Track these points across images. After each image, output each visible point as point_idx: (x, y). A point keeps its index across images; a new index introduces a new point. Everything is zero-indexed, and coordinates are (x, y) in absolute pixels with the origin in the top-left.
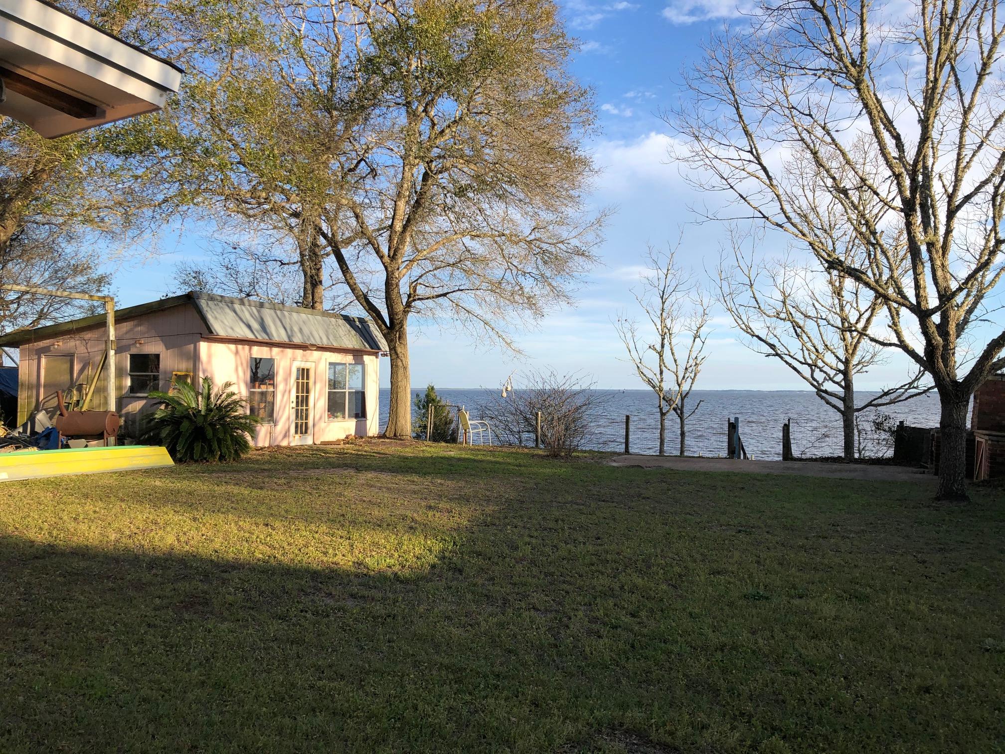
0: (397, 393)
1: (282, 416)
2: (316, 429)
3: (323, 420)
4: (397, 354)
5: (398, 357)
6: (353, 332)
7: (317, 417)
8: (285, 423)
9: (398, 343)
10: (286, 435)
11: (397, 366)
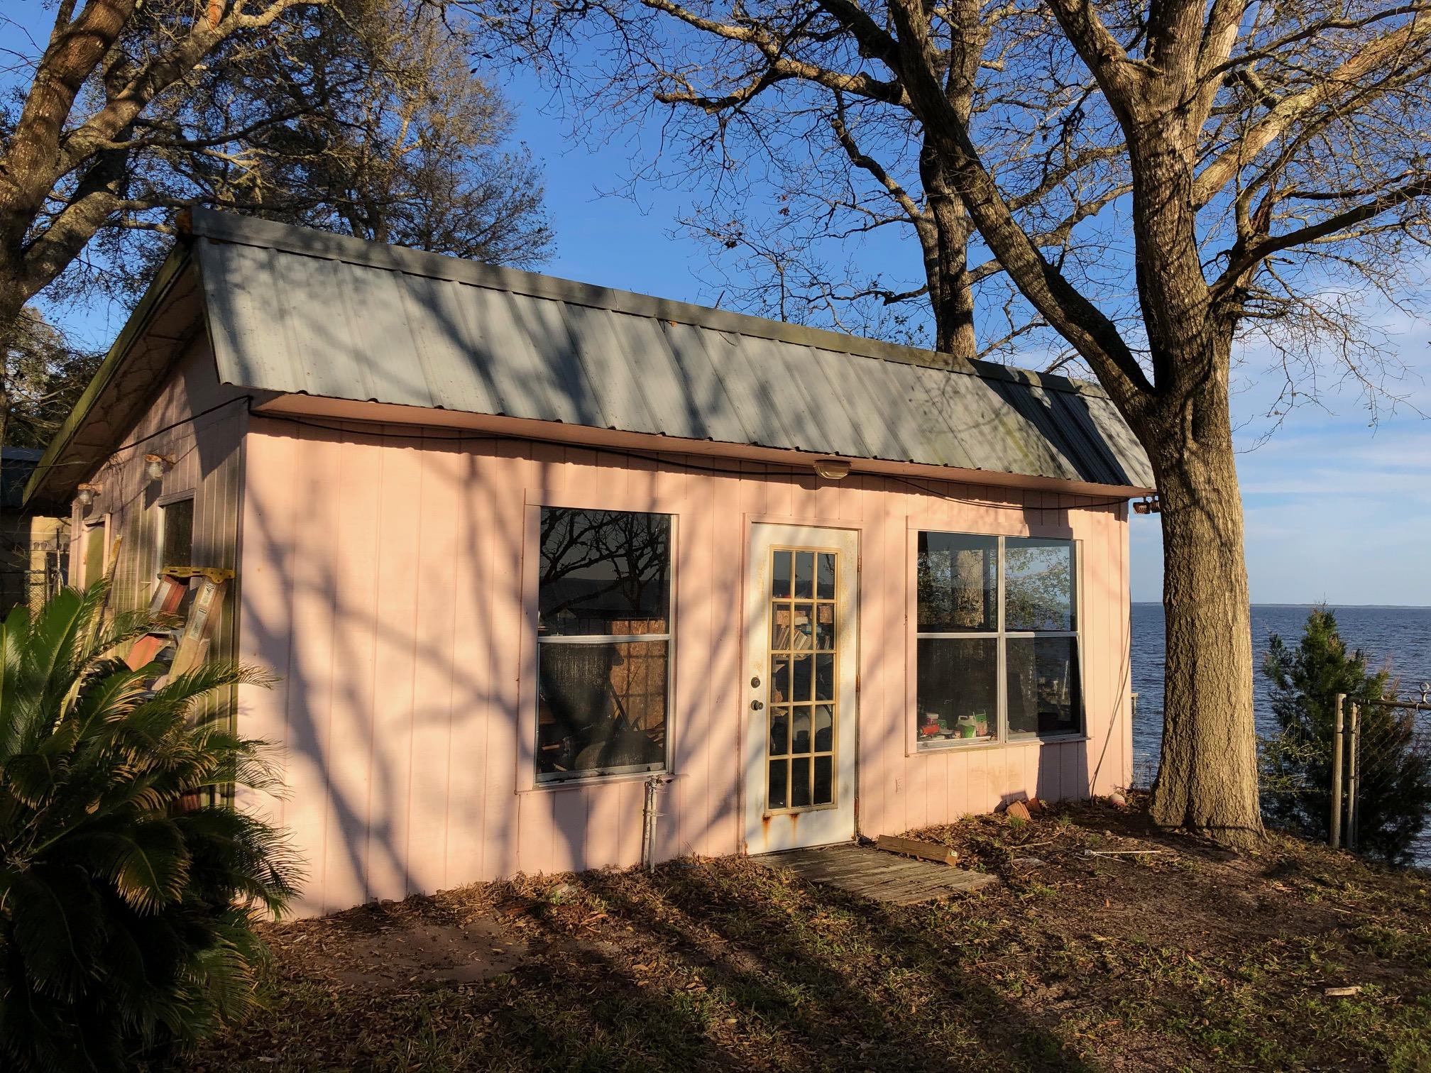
0: (1193, 648)
1: (708, 730)
2: (869, 775)
3: (898, 740)
4: (1192, 492)
5: (1196, 502)
6: (1014, 419)
7: (872, 732)
8: (723, 759)
9: (1191, 444)
10: (730, 805)
11: (1189, 539)
